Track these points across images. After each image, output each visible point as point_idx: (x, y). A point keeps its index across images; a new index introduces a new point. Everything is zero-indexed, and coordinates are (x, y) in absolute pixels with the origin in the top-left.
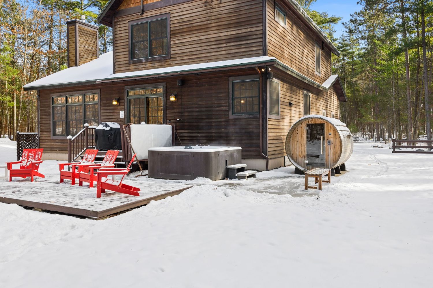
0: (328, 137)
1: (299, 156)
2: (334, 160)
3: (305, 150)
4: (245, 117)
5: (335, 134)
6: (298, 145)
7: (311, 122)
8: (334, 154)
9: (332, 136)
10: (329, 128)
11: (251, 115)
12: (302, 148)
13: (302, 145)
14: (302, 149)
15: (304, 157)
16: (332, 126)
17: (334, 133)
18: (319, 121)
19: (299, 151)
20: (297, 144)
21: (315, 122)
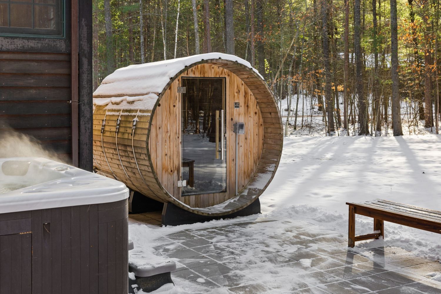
0: (232, 114)
1: (163, 169)
2: (246, 171)
3: (178, 152)
4: (12, 47)
5: (248, 106)
6: (160, 137)
7: (194, 74)
8: (246, 155)
9: (242, 109)
10: (236, 90)
11: (34, 39)
12: (172, 146)
13: (171, 137)
14: (172, 150)
15: (176, 172)
16: (241, 86)
17: (245, 103)
18: (213, 70)
19: (164, 154)
20: (157, 136)
21: (204, 73)
